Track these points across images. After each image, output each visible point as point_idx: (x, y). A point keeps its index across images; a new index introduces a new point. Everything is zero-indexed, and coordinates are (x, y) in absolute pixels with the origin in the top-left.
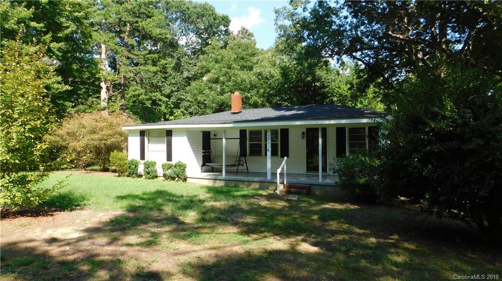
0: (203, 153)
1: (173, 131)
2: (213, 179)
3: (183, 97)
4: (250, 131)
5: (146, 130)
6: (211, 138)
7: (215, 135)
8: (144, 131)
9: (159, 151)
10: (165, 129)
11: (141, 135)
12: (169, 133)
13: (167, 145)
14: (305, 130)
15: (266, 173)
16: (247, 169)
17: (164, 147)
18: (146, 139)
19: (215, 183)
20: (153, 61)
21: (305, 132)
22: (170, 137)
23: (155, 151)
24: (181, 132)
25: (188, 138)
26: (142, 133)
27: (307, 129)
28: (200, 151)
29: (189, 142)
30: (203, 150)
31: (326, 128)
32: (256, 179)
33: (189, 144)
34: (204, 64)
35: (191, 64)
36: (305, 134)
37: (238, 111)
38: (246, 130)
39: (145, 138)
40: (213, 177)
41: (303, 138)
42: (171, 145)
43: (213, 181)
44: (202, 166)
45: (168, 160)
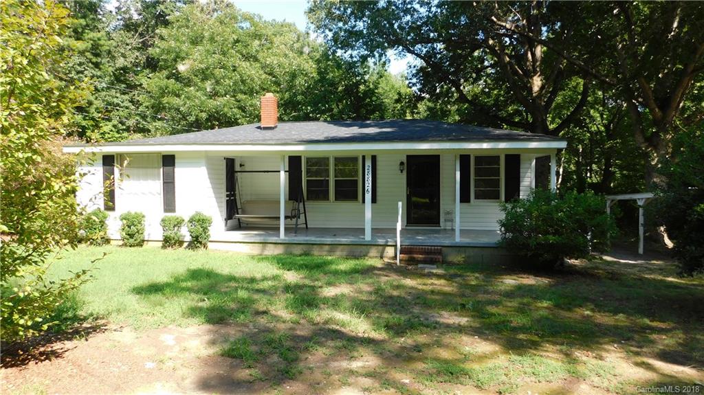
0: (227, 196)
1: (176, 156)
2: (261, 243)
3: (116, 101)
4: (307, 158)
5: (117, 154)
6: (237, 170)
7: (241, 165)
8: (113, 156)
9: (143, 193)
10: (159, 153)
11: (104, 164)
12: (169, 161)
13: (164, 183)
14: (405, 160)
15: (364, 229)
16: (306, 224)
17: (157, 185)
18: (116, 170)
19: (264, 249)
20: (75, 31)
21: (405, 161)
22: (172, 168)
23: (136, 194)
24: (193, 158)
25: (208, 169)
26: (108, 160)
27: (408, 156)
28: (224, 193)
29: (210, 178)
30: (227, 191)
31: (439, 156)
32: (344, 240)
33: (208, 181)
34: (173, 44)
35: (127, 45)
36: (406, 165)
37: (273, 126)
38: (300, 157)
39: (115, 168)
40: (258, 239)
41: (402, 172)
42: (173, 183)
43: (261, 245)
44: (226, 220)
45: (166, 210)
